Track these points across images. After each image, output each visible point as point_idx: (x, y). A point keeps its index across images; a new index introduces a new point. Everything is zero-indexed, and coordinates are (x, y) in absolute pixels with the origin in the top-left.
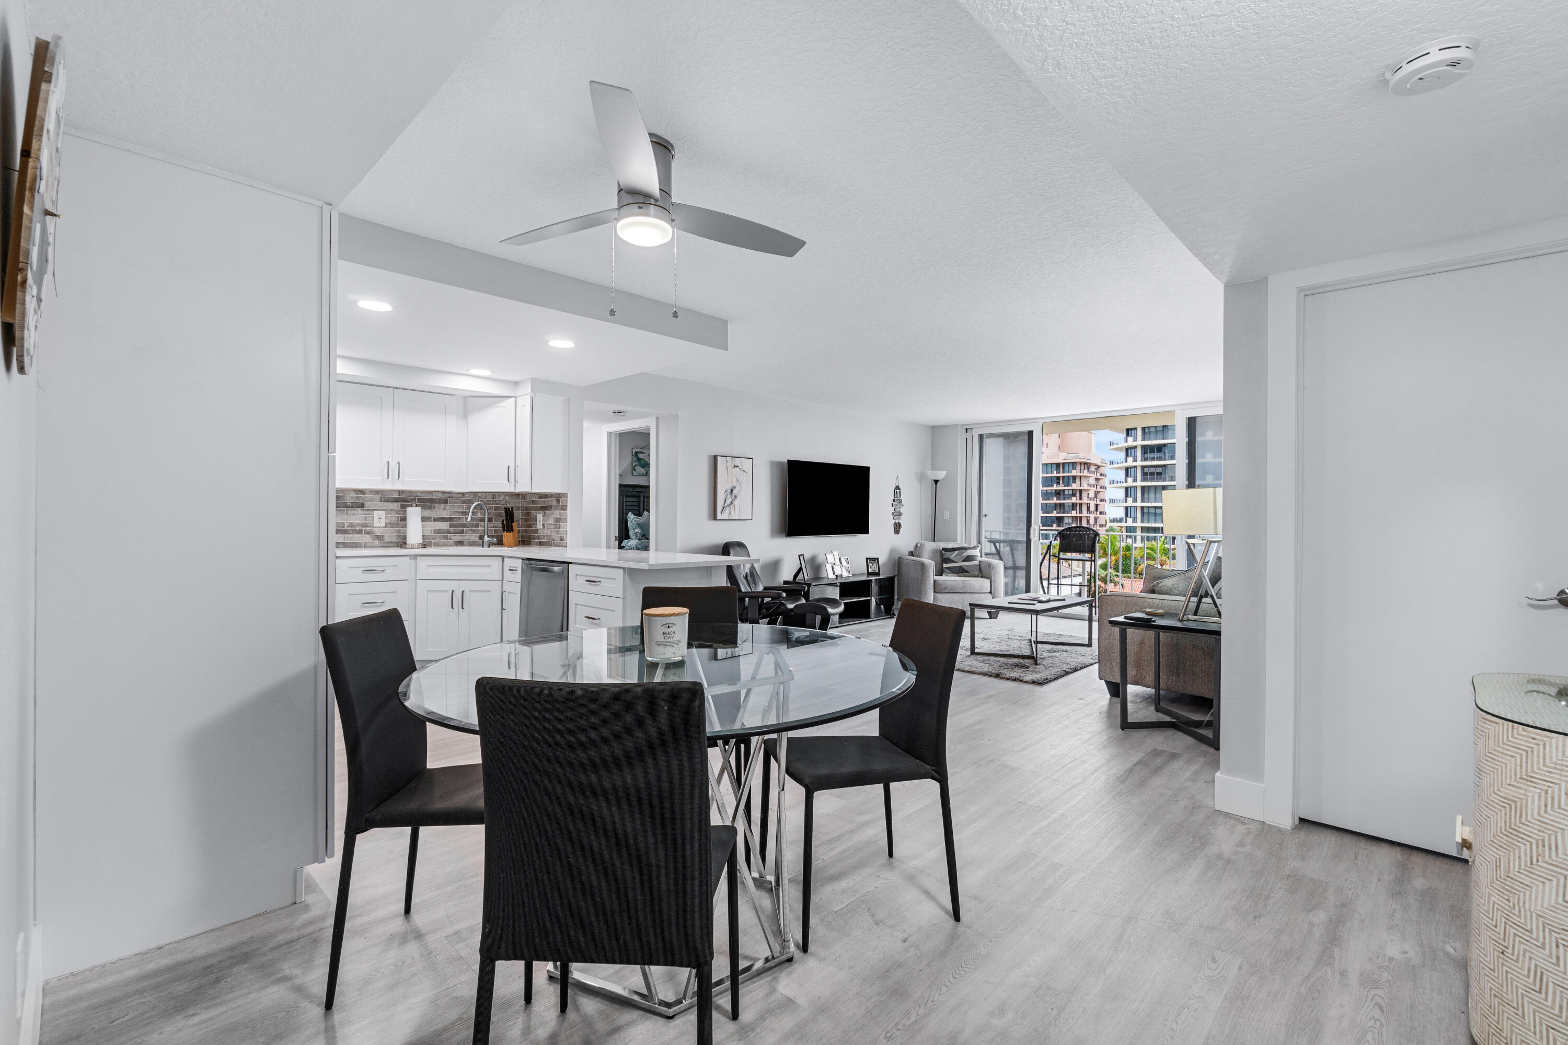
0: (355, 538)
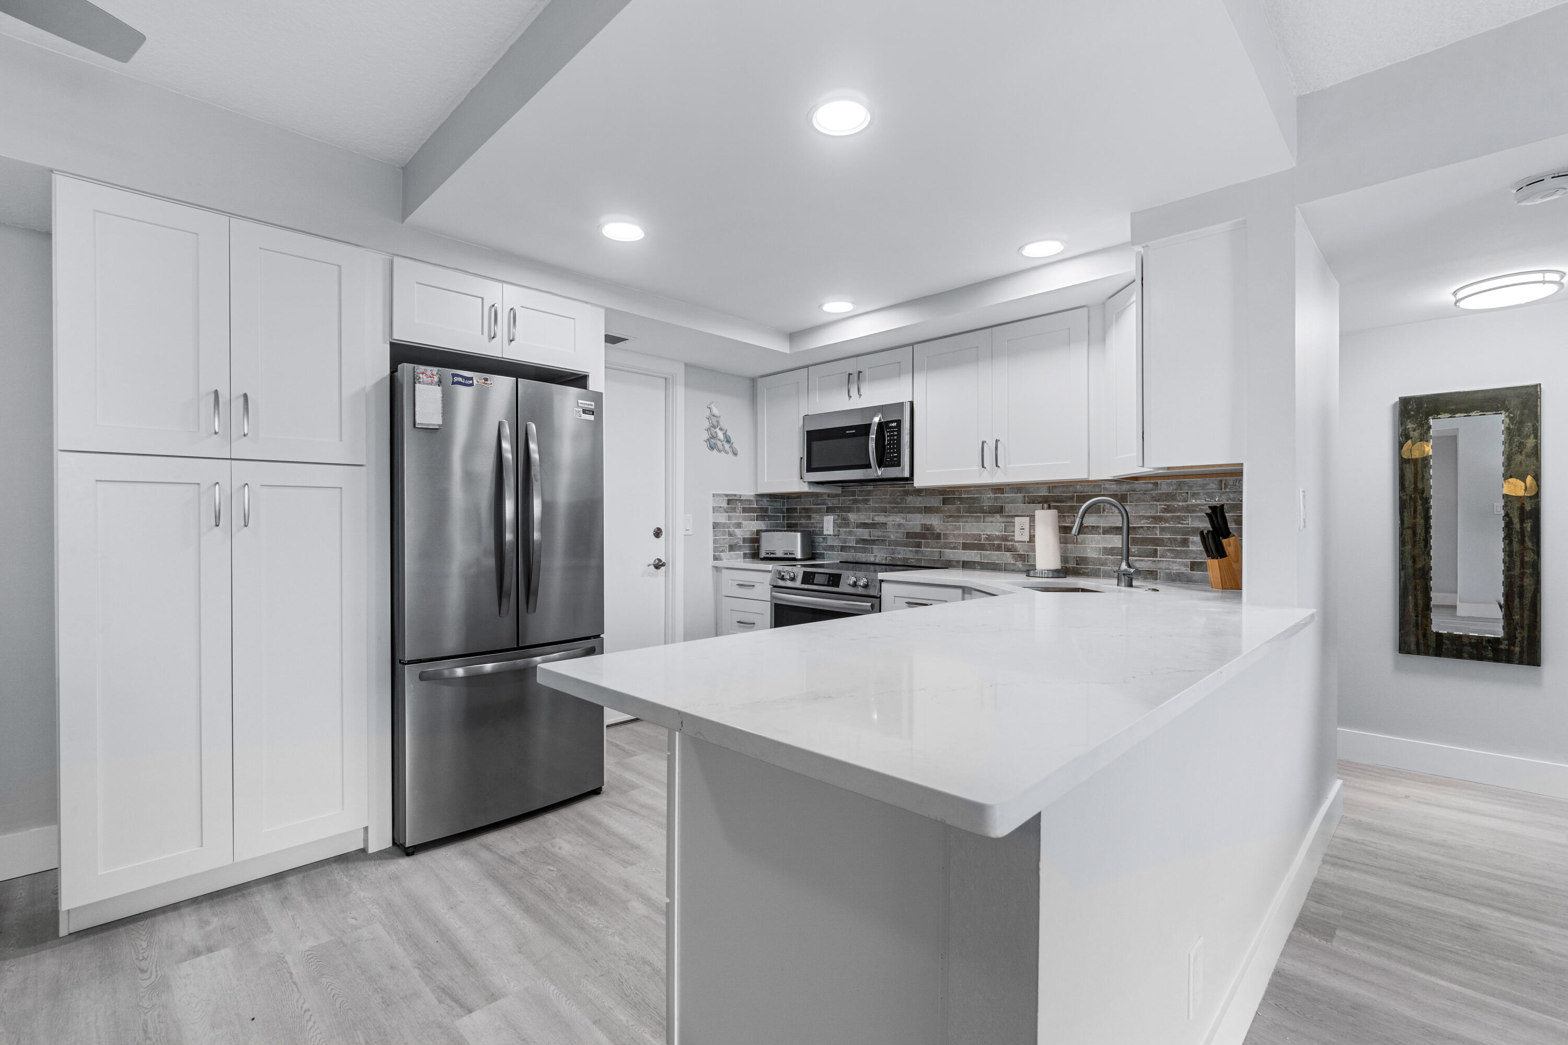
0: (994, 556)
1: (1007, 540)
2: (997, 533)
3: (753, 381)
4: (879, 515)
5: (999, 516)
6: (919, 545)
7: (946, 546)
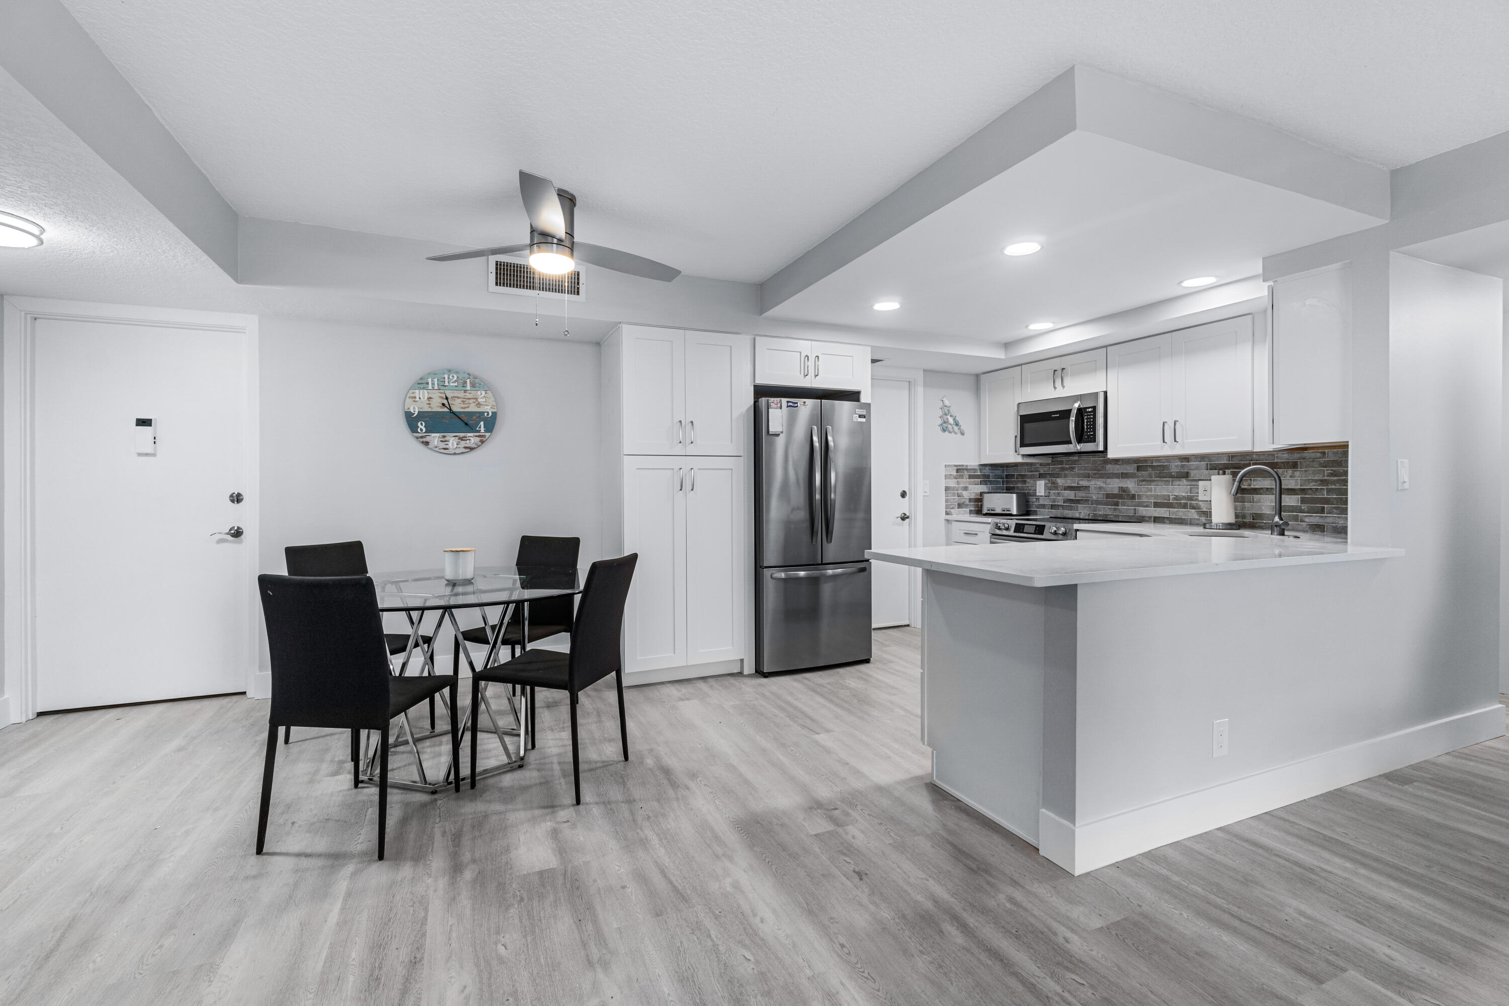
0: (1181, 513)
1: (1192, 500)
2: (1184, 494)
3: (977, 376)
4: (1083, 480)
5: (1185, 481)
6: (1117, 504)
7: (1141, 505)
